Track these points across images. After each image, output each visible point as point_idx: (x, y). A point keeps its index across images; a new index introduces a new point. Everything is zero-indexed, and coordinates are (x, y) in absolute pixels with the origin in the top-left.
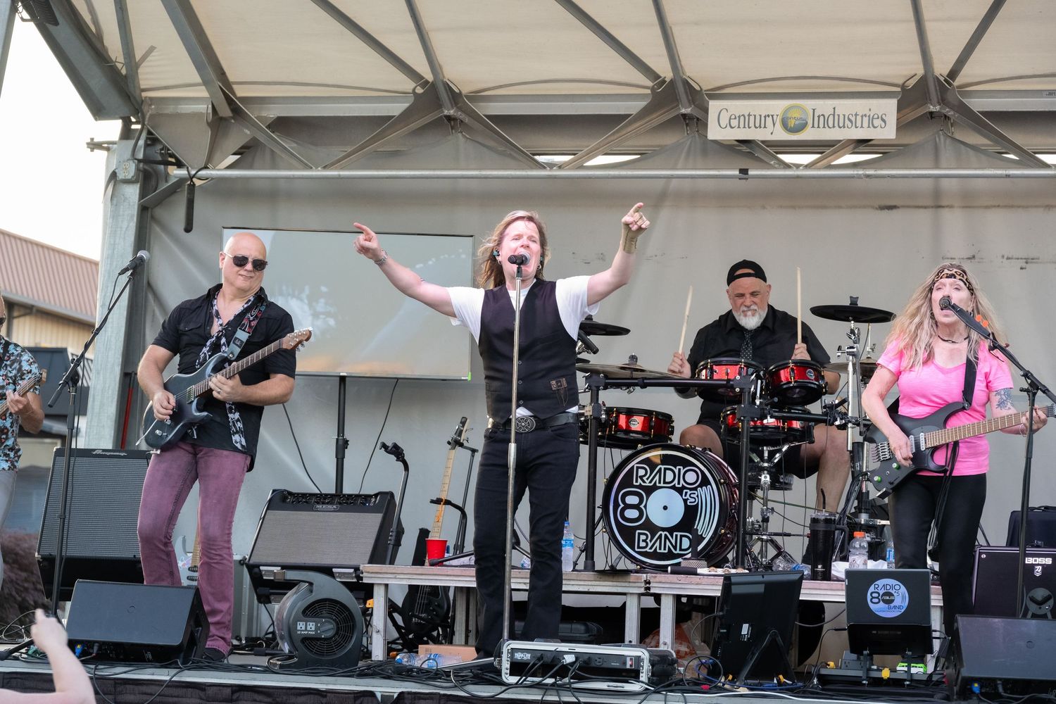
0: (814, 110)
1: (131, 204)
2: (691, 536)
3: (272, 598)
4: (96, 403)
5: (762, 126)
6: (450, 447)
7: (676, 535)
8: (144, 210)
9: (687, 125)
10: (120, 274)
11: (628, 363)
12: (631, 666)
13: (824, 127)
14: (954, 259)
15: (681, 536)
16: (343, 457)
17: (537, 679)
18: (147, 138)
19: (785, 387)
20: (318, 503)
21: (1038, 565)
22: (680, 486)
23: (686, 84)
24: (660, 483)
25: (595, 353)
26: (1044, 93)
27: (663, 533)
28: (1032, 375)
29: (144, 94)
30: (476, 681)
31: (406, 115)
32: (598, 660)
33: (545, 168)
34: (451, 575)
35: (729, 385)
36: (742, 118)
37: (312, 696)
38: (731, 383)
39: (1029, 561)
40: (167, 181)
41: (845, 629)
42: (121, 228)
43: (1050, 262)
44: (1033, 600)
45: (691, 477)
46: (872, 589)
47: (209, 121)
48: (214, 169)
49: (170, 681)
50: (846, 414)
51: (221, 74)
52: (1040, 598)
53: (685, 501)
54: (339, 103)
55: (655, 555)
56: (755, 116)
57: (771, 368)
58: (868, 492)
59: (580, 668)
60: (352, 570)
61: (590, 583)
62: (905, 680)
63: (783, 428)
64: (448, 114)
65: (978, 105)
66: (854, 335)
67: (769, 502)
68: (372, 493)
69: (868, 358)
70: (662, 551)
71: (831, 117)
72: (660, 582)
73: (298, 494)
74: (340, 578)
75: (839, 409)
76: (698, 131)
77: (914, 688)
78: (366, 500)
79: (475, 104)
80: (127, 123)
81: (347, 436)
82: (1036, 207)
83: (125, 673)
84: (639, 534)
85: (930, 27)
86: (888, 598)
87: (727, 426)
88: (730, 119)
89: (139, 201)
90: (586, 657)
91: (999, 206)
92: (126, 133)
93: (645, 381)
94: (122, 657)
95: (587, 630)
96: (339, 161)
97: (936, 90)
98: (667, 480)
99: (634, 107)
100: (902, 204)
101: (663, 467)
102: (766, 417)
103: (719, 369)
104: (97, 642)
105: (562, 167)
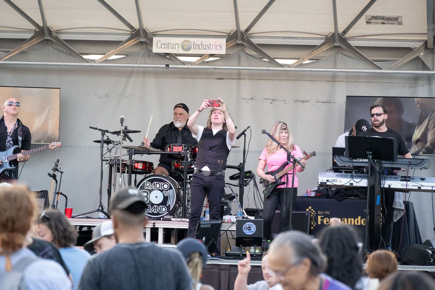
0: (194, 42)
2: (166, 207)
5: (174, 48)
7: (160, 207)
9: (142, 44)
11: (141, 145)
13: (198, 49)
14: (245, 99)
15: (162, 207)
22: (162, 189)
23: (144, 30)
24: (154, 188)
25: (131, 142)
26: (281, 38)
27: (156, 206)
31: (32, 39)
33: (88, 62)
35: (179, 154)
36: (166, 44)
41: (235, 239)
43: (282, 101)
45: (166, 186)
46: (244, 226)
53: (164, 195)
55: (153, 214)
56: (171, 44)
57: (193, 147)
62: (254, 255)
64: (47, 39)
65: (255, 41)
68: (39, 191)
70: (155, 212)
71: (201, 45)
72: (159, 223)
76: (147, 48)
79: (59, 35)
82: (277, 80)
85: (240, 14)
86: (249, 228)
88: (161, 45)
91: (263, 79)
93: (150, 152)
96: (3, 57)
97: (240, 35)
98: (157, 187)
99: (124, 38)
100: (226, 77)
101: (155, 183)
102: (193, 165)
103: (175, 148)
105: (95, 62)
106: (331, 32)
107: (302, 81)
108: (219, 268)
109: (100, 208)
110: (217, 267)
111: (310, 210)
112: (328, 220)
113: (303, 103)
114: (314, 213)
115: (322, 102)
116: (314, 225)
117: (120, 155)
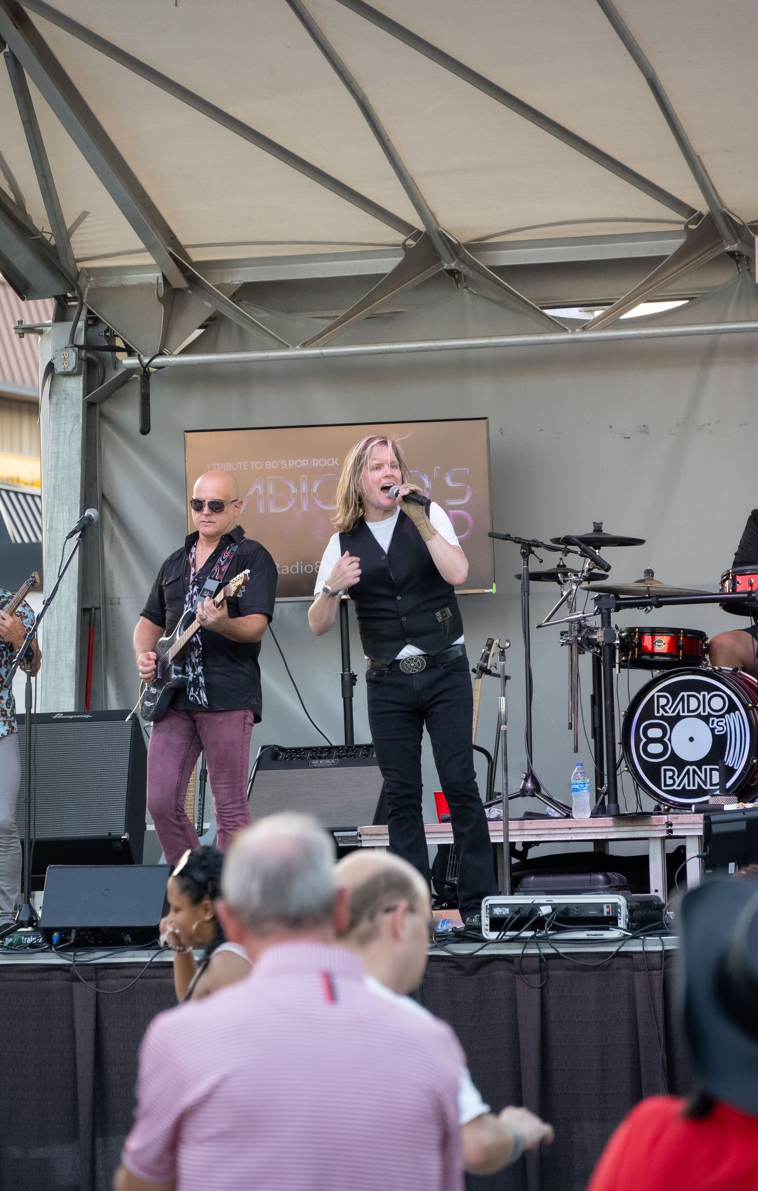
1: (75, 401)
2: (720, 769)
4: (51, 649)
7: (706, 769)
8: (92, 408)
9: (738, 262)
10: (68, 538)
11: (641, 579)
12: (608, 913)
15: (711, 770)
16: (351, 696)
17: (514, 933)
18: (88, 318)
20: (313, 758)
22: (706, 714)
23: (727, 217)
24: (683, 712)
25: (607, 570)
27: (691, 768)
29: (80, 265)
30: (457, 939)
31: (399, 273)
32: (576, 910)
33: (566, 330)
35: (751, 598)
38: (753, 595)
40: (115, 368)
42: (65, 432)
45: (717, 703)
47: (161, 295)
48: (171, 355)
49: (151, 962)
51: (171, 239)
53: (713, 730)
54: (316, 262)
55: (684, 793)
59: (558, 920)
60: (355, 833)
61: (608, 830)
64: (449, 268)
70: (691, 788)
72: (683, 824)
73: (291, 749)
74: (343, 843)
76: (749, 270)
78: (368, 750)
79: (476, 254)
80: (61, 301)
83: (104, 957)
84: (665, 770)
89: (84, 397)
90: (563, 908)
92: (61, 315)
93: (660, 600)
94: (100, 942)
95: (608, 881)
96: (321, 335)
98: (691, 709)
99: (671, 246)
101: (686, 694)
103: (742, 580)
104: (74, 928)
105: (587, 327)
109: (529, 785)
117: (583, 613)
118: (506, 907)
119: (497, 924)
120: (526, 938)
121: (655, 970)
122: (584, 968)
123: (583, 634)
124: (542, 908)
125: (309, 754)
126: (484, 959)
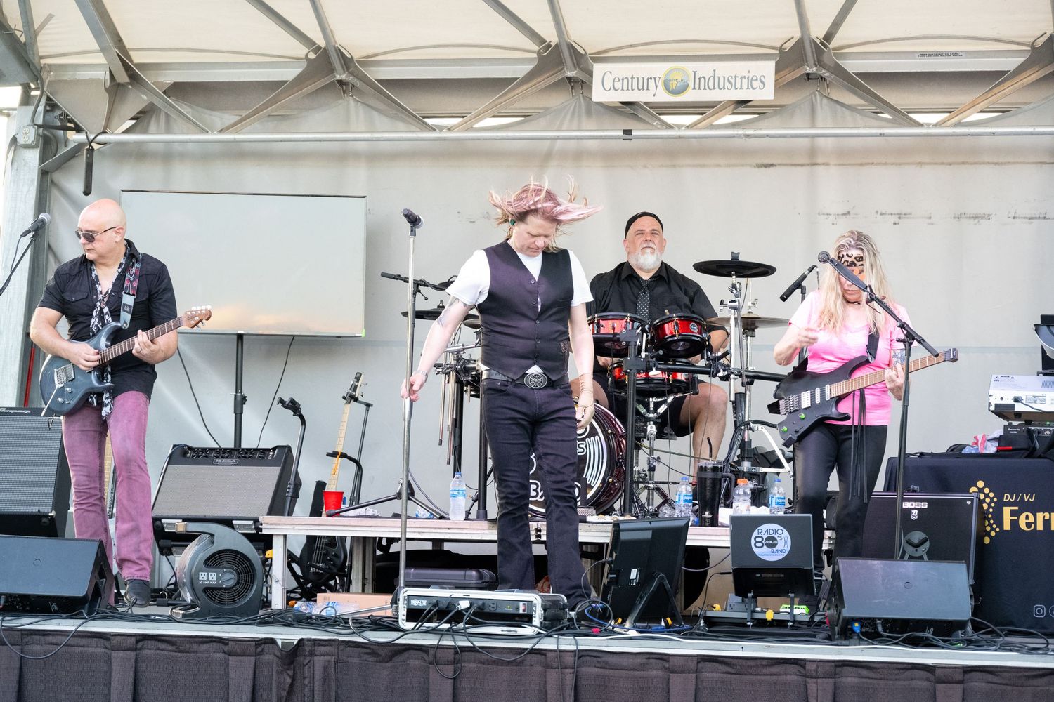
0: (695, 72)
1: (32, 168)
2: (580, 485)
3: (174, 549)
5: (645, 87)
6: (345, 401)
8: (44, 173)
9: (572, 87)
10: (22, 236)
12: (524, 610)
13: (705, 89)
14: (830, 215)
16: (242, 413)
17: (433, 625)
18: (47, 104)
19: (669, 340)
20: (217, 457)
21: (915, 509)
23: (571, 47)
26: (917, 55)
28: (908, 326)
29: (43, 61)
30: (374, 627)
31: (300, 80)
32: (492, 606)
33: (435, 130)
34: (347, 526)
35: (615, 338)
36: (625, 80)
37: (214, 644)
38: (618, 336)
39: (906, 505)
40: (66, 146)
41: (730, 573)
42: (22, 191)
43: (922, 218)
44: (909, 543)
46: (755, 534)
47: (107, 87)
48: (112, 133)
49: (76, 631)
50: (728, 366)
51: (119, 41)
52: (916, 541)
56: (638, 78)
57: (656, 322)
58: (751, 440)
59: (475, 614)
60: (251, 522)
61: (482, 532)
62: (788, 621)
63: (668, 380)
64: (340, 79)
65: (853, 66)
66: (736, 289)
67: (655, 452)
68: (270, 447)
69: (749, 312)
71: (711, 80)
73: (198, 449)
74: (240, 529)
75: (721, 361)
76: (582, 93)
77: (798, 628)
78: (264, 453)
79: (366, 69)
80: (27, 89)
81: (245, 392)
82: (909, 164)
83: (32, 624)
86: (771, 542)
87: (614, 378)
88: (614, 81)
89: (39, 165)
90: (480, 603)
91: (873, 163)
92: (26, 100)
94: (28, 608)
95: (481, 577)
96: (234, 125)
97: (813, 52)
99: (521, 71)
100: (780, 162)
102: (652, 370)
103: (606, 324)
104: (4, 594)
105: (452, 129)
106: (1043, 32)
107: (973, 166)
108: (666, 665)
110: (660, 661)
111: (981, 490)
112: (1031, 519)
113: (977, 220)
114: (992, 499)
115: (1025, 218)
116: (993, 534)
117: (463, 345)
118: (424, 599)
119: (413, 614)
120: (442, 630)
121: (567, 668)
122: (497, 663)
123: (461, 363)
124: (460, 602)
125: (213, 454)
126: (400, 648)
